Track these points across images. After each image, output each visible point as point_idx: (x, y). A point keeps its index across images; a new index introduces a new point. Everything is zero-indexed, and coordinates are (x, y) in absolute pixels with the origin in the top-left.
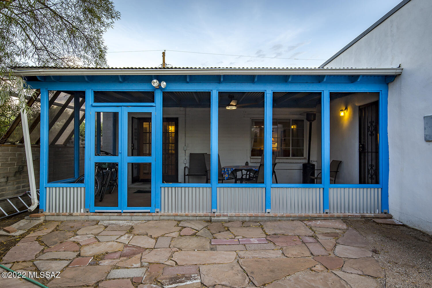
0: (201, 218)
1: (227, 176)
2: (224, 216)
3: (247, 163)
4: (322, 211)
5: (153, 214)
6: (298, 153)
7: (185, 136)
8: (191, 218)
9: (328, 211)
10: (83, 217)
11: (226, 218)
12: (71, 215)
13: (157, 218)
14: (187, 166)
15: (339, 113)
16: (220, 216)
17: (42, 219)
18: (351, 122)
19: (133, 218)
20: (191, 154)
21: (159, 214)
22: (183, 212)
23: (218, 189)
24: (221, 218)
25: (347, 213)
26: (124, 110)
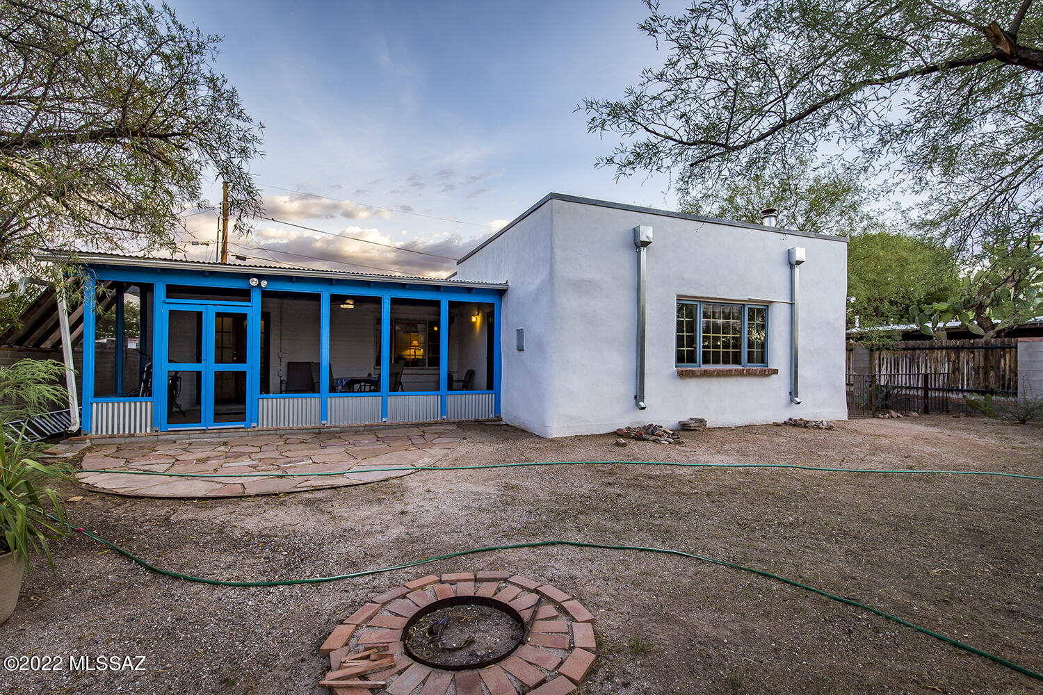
0: (308, 431)
1: (340, 388)
2: (335, 427)
3: (370, 375)
4: (439, 417)
5: (249, 430)
7: (281, 337)
8: (296, 431)
9: (445, 417)
10: (151, 437)
11: (337, 429)
12: (132, 436)
13: (253, 433)
14: (282, 379)
15: (471, 319)
16: (331, 427)
17: (88, 443)
18: (482, 328)
19: (222, 435)
20: (290, 364)
21: (256, 429)
22: (286, 426)
23: (329, 399)
24: (332, 430)
25: (463, 419)
26: (210, 310)
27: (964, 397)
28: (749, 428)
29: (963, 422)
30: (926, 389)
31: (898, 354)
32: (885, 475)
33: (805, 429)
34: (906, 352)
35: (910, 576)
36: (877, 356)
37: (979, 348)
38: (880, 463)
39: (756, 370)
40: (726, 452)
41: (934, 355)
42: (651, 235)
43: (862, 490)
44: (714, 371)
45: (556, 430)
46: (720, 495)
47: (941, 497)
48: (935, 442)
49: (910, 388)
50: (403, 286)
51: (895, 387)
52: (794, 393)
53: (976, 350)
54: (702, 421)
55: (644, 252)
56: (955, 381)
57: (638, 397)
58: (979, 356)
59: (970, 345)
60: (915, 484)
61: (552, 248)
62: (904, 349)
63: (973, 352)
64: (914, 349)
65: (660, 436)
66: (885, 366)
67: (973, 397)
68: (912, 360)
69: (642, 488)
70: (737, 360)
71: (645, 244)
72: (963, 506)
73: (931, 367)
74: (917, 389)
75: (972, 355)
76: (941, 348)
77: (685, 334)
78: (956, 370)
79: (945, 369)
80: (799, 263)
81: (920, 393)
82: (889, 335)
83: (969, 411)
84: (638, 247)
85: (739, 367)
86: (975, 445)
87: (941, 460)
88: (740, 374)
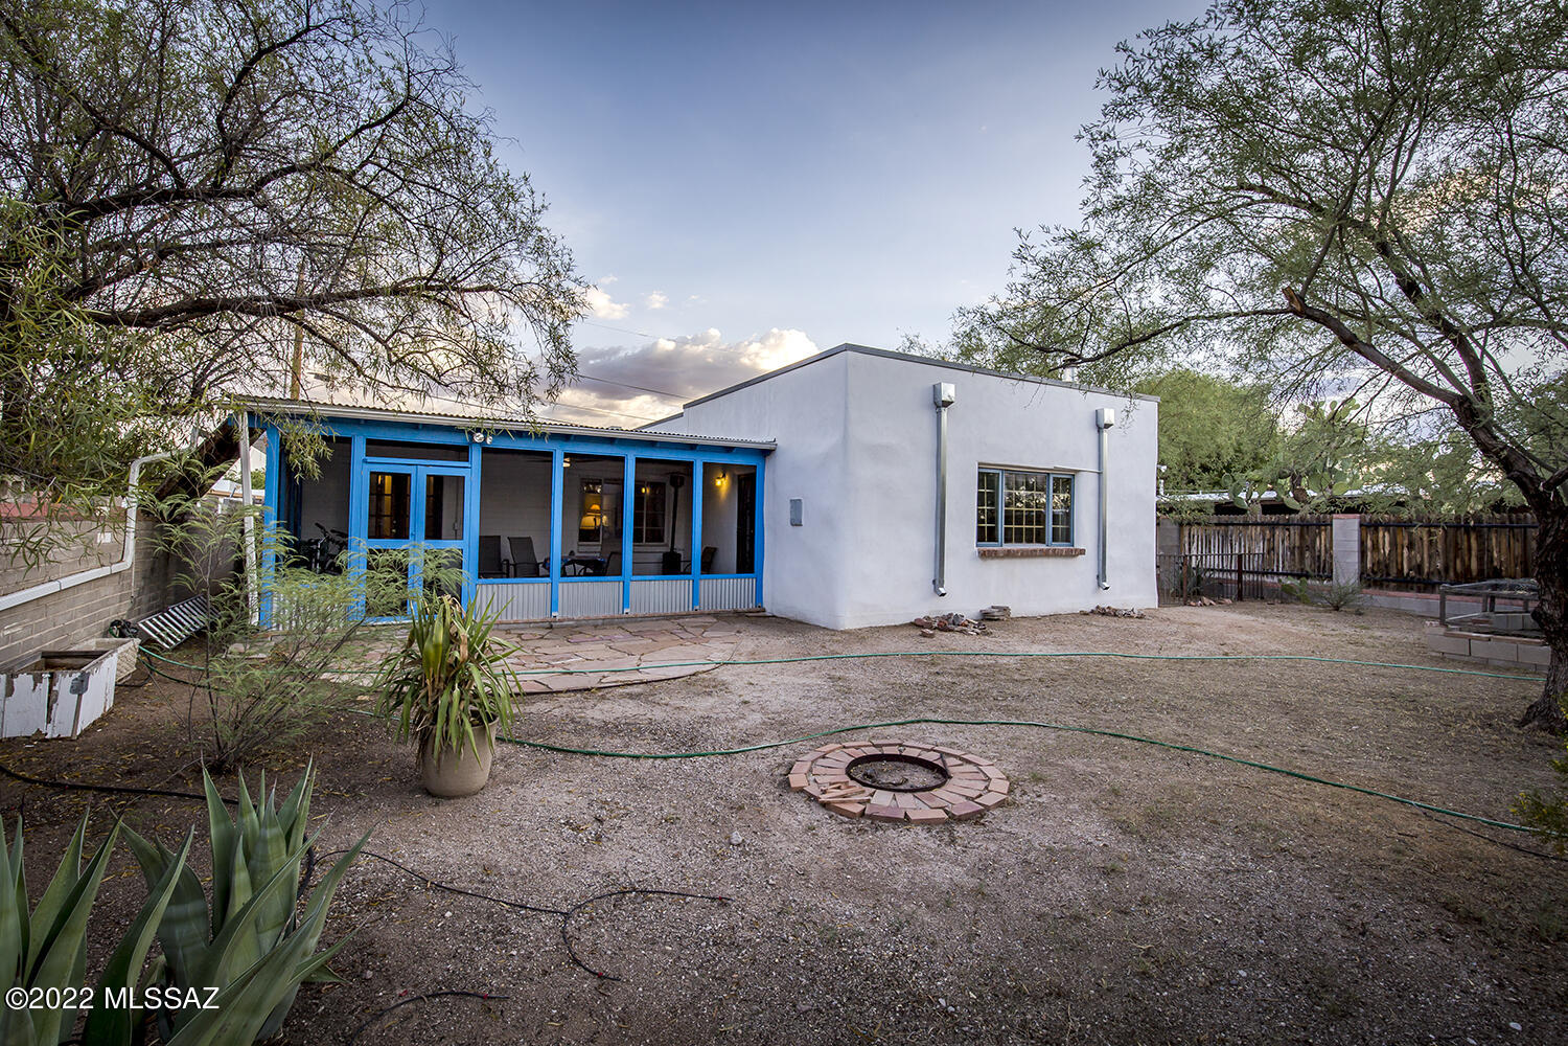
0: (537, 625)
2: (568, 620)
3: (572, 553)
4: (690, 609)
6: (656, 537)
8: (522, 626)
9: (698, 607)
11: (571, 623)
15: (715, 482)
16: (564, 620)
18: (729, 495)
22: (509, 619)
23: (560, 585)
24: (565, 623)
25: (719, 609)
26: (420, 472)
27: (1280, 581)
28: (1055, 618)
29: (1278, 608)
30: (1240, 572)
31: (1210, 530)
32: (1203, 661)
33: (1115, 618)
34: (1218, 528)
35: (1230, 733)
36: (1186, 533)
37: (1295, 525)
38: (1198, 650)
39: (1062, 550)
40: (1040, 642)
41: (1249, 532)
42: (953, 394)
43: (1183, 674)
44: (1018, 551)
45: (849, 621)
46: (1052, 681)
47: (1254, 679)
48: (1249, 630)
49: (1222, 570)
50: (652, 444)
51: (1209, 570)
52: (1101, 576)
53: (1291, 528)
54: (1006, 609)
55: (945, 413)
56: (1271, 563)
57: (937, 582)
58: (1295, 531)
59: (1285, 522)
60: (1231, 668)
61: (846, 408)
62: (1216, 525)
63: (1288, 530)
64: (1227, 525)
65: (966, 626)
66: (1195, 544)
67: (1288, 581)
68: (1225, 537)
69: (973, 677)
70: (1040, 539)
71: (947, 404)
72: (1273, 685)
73: (1245, 546)
74: (1230, 571)
75: (1287, 533)
76: (1256, 524)
77: (985, 507)
78: (1271, 550)
79: (1259, 548)
80: (1107, 426)
81: (1234, 576)
82: (1200, 507)
83: (1285, 596)
84: (938, 407)
85: (1043, 547)
86: (1288, 633)
87: (1255, 647)
88: (1045, 554)
